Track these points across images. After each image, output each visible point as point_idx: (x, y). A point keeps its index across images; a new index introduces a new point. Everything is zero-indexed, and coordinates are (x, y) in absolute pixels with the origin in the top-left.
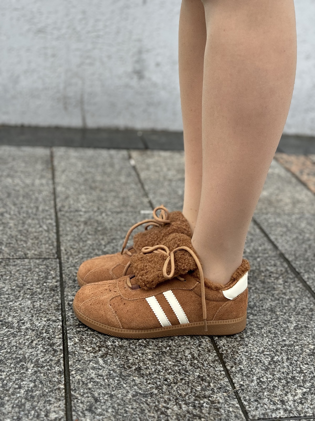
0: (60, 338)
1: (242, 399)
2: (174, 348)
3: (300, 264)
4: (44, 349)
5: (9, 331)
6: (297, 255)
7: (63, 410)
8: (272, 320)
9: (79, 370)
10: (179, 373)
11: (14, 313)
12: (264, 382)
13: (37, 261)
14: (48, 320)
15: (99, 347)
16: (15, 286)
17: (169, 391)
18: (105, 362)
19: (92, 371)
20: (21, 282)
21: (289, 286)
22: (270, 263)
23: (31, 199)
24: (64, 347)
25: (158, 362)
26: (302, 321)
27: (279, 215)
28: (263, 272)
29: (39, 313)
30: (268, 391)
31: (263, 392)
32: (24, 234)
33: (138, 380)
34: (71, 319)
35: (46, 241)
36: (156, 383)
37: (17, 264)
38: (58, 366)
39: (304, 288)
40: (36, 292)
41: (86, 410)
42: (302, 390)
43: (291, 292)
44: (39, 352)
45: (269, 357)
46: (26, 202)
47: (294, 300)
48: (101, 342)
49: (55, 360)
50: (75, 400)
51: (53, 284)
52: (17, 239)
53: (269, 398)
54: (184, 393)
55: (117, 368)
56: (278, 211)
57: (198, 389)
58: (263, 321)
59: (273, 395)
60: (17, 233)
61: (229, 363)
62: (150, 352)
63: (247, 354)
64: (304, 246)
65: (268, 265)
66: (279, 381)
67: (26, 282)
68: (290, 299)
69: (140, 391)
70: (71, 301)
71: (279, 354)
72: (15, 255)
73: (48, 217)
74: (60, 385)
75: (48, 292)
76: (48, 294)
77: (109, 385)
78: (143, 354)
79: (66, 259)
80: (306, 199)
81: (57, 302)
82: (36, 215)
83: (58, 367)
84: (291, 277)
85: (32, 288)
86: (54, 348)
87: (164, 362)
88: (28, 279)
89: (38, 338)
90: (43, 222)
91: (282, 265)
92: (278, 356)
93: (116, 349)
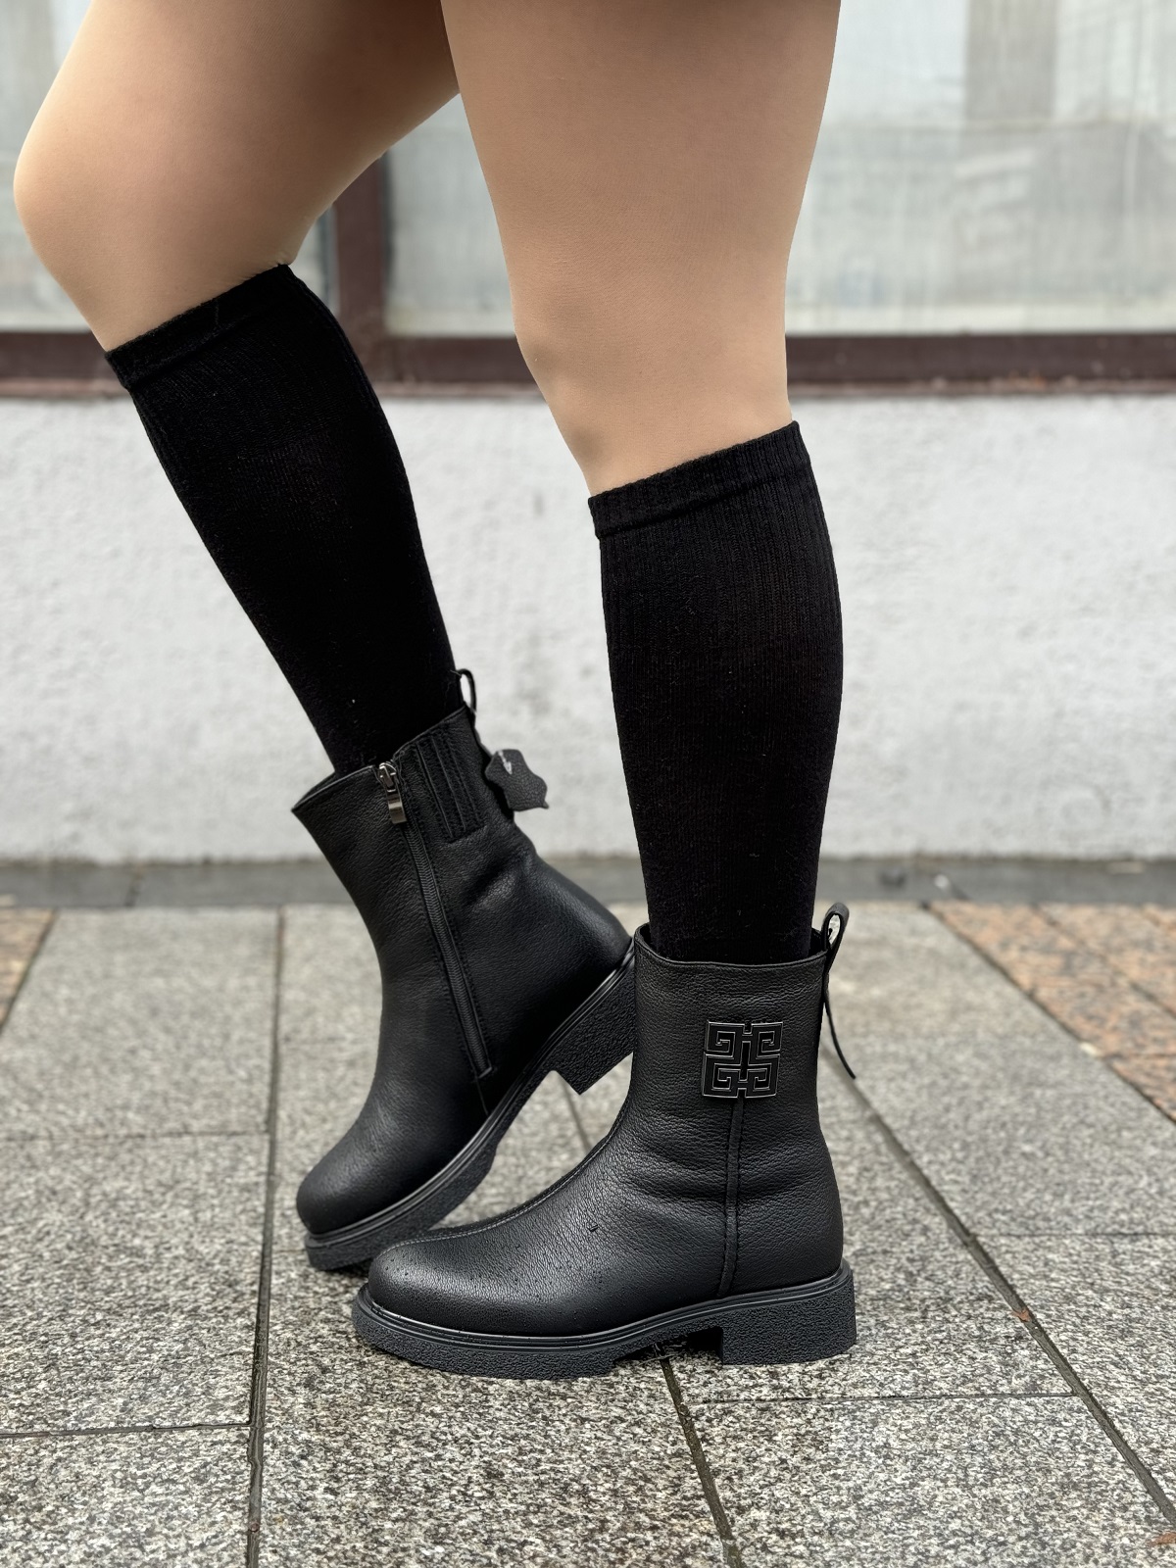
0: (254, 1272)
3: (919, 1136)
4: (213, 1290)
5: (131, 1262)
6: (919, 1118)
7: (245, 1385)
9: (291, 1323)
11: (149, 1231)
13: (215, 1139)
14: (227, 1243)
16: (153, 1184)
19: (322, 1325)
20: (170, 1178)
23: (214, 1019)
24: (260, 1287)
29: (207, 1231)
32: (186, 1089)
35: (240, 1099)
37: (162, 1146)
38: (244, 1317)
39: (911, 1181)
40: (205, 1194)
41: (298, 1385)
46: (198, 1024)
49: (236, 1308)
50: (276, 1371)
51: (250, 1179)
52: (167, 1098)
60: (168, 1087)
64: (946, 1099)
67: (182, 1177)
68: (866, 1203)
72: (158, 1129)
73: (252, 1053)
74: (244, 1346)
75: (236, 1193)
76: (234, 1197)
79: (288, 1134)
81: (255, 1210)
82: (221, 1049)
83: (243, 1319)
84: (886, 1160)
85: (196, 1187)
86: (238, 1288)
88: (188, 1169)
89: (201, 1273)
90: (238, 1064)
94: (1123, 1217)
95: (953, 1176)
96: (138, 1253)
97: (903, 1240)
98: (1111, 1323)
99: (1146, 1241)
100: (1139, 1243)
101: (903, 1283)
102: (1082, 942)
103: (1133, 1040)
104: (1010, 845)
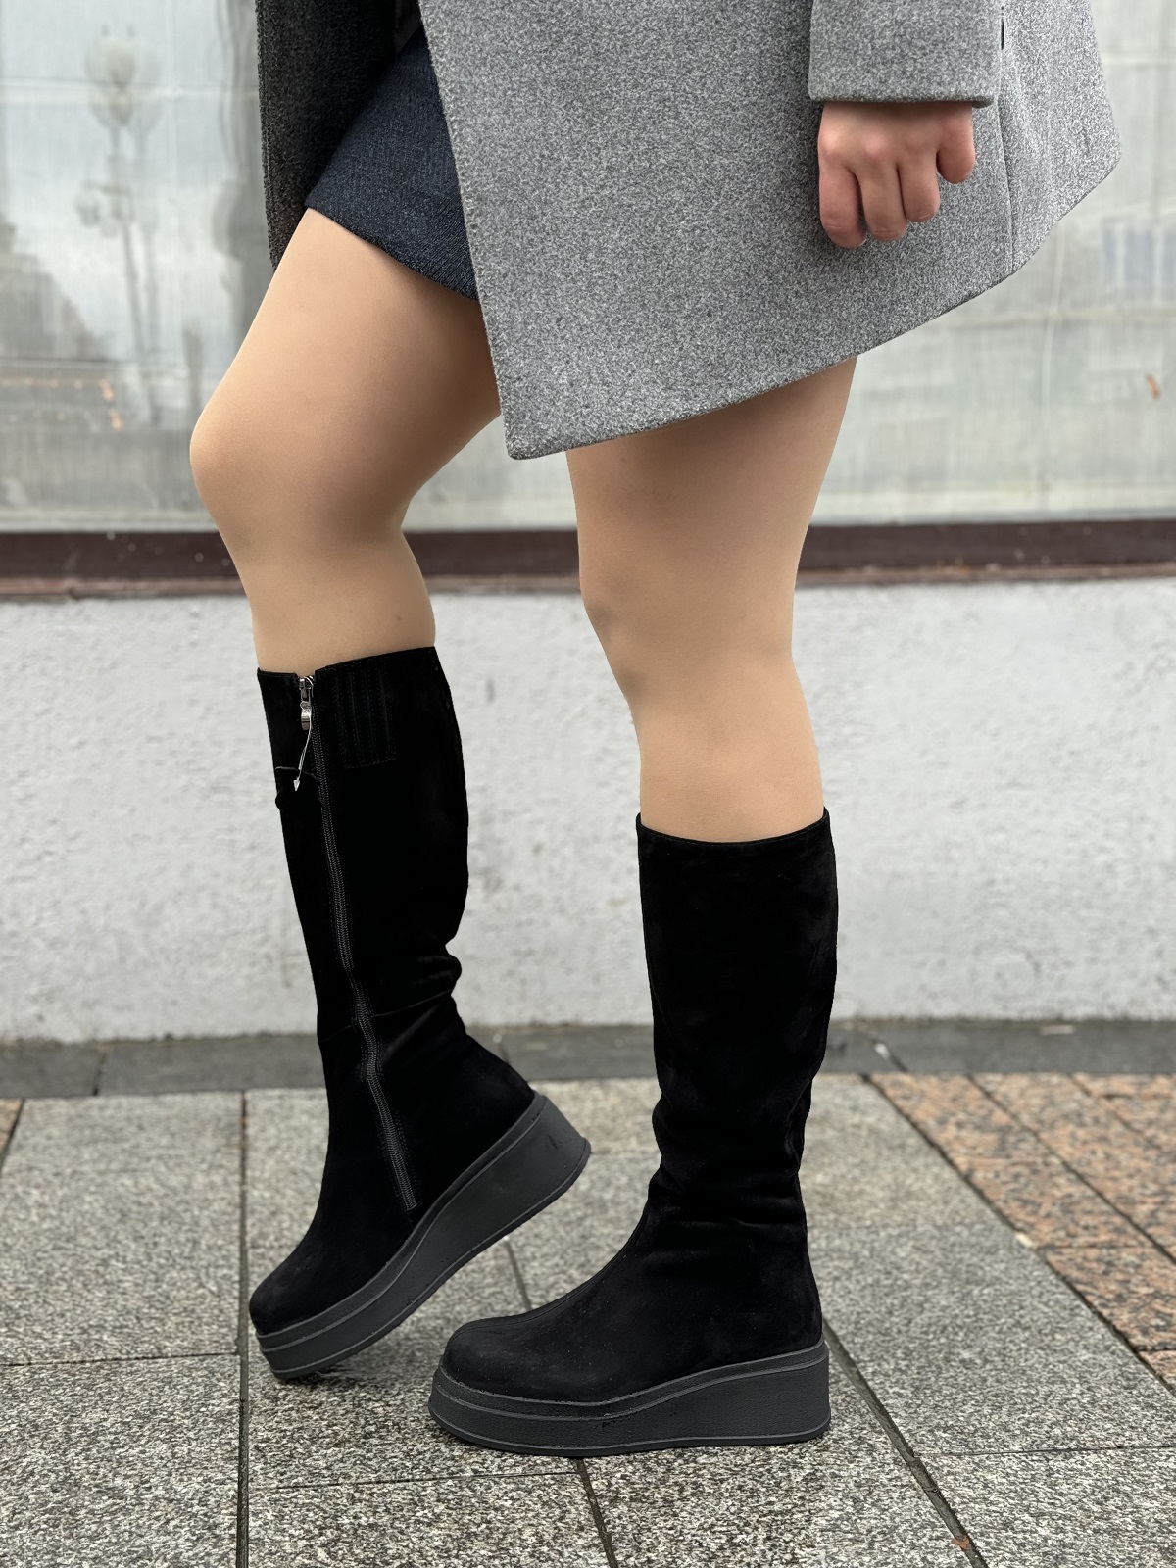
0: (232, 1514)
4: (194, 1535)
5: (115, 1504)
6: (863, 1323)
11: (128, 1469)
13: (188, 1362)
14: (205, 1481)
15: (321, 1528)
16: (131, 1415)
20: (147, 1408)
23: (182, 1223)
24: (238, 1531)
25: (455, 1552)
26: (828, 1464)
29: (185, 1468)
32: (158, 1305)
34: (261, 1477)
35: (211, 1316)
37: (137, 1371)
40: (181, 1425)
44: (181, 1541)
45: (724, 1536)
46: (167, 1229)
49: (216, 1555)
51: (224, 1407)
52: (141, 1316)
60: (140, 1304)
63: (672, 1532)
70: (263, 1441)
81: (230, 1443)
82: (189, 1258)
85: (172, 1418)
86: (217, 1532)
88: (163, 1399)
89: (182, 1515)
92: (747, 1533)
93: (359, 1531)
94: (1057, 1431)
95: (896, 1389)
96: (117, 1494)
97: (851, 1462)
98: (1047, 1549)
99: (1078, 1457)
100: (1072, 1460)
101: (850, 1510)
102: (1015, 1117)
103: (1065, 1228)
104: (945, 1008)
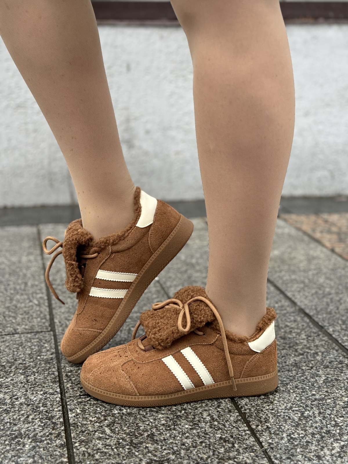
0: (59, 411)
1: (272, 457)
2: (190, 411)
3: (323, 318)
4: (42, 423)
6: (319, 309)
8: (297, 376)
9: (83, 441)
10: (199, 437)
11: (6, 389)
12: (296, 438)
13: (29, 336)
14: (44, 393)
15: (105, 416)
16: (5, 362)
17: (188, 456)
18: (113, 431)
19: (98, 441)
20: (12, 358)
21: (313, 340)
22: (290, 319)
23: (19, 276)
24: (64, 420)
26: (331, 374)
27: (294, 272)
28: (282, 328)
29: (34, 387)
30: (301, 448)
31: (295, 449)
32: (12, 310)
33: (151, 447)
34: (71, 390)
35: (37, 314)
36: (172, 448)
37: (6, 340)
38: (59, 439)
39: (330, 341)
40: (29, 366)
42: (340, 443)
43: (317, 346)
44: (36, 427)
45: (299, 413)
46: (13, 279)
47: (320, 354)
48: (107, 411)
49: (55, 433)
51: (48, 356)
52: (5, 315)
53: (302, 455)
54: (205, 457)
55: (126, 436)
56: (292, 268)
57: (221, 452)
58: (288, 377)
59: (307, 450)
60: (4, 310)
61: (254, 422)
62: (163, 417)
64: (325, 300)
65: (287, 322)
66: (312, 436)
67: (18, 357)
68: (316, 353)
69: (155, 458)
70: (69, 372)
71: (310, 409)
72: (3, 332)
73: (38, 291)
74: (63, 458)
75: (43, 365)
76: (43, 367)
77: (118, 454)
78: (155, 420)
79: (61, 331)
80: (322, 256)
81: (54, 374)
82: (24, 290)
83: (59, 441)
84: (315, 331)
85: (24, 362)
86: (54, 421)
87: (180, 426)
88: (19, 353)
89: (35, 412)
90: (33, 297)
91: (302, 320)
92: (309, 411)
93: (124, 417)
102: (340, 229)
